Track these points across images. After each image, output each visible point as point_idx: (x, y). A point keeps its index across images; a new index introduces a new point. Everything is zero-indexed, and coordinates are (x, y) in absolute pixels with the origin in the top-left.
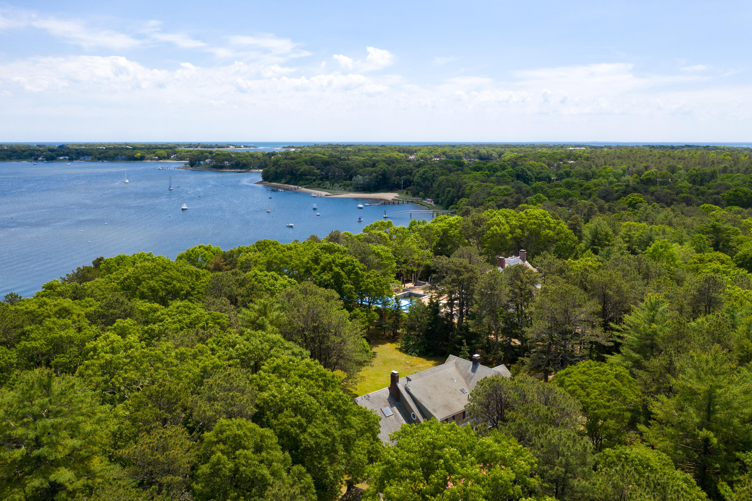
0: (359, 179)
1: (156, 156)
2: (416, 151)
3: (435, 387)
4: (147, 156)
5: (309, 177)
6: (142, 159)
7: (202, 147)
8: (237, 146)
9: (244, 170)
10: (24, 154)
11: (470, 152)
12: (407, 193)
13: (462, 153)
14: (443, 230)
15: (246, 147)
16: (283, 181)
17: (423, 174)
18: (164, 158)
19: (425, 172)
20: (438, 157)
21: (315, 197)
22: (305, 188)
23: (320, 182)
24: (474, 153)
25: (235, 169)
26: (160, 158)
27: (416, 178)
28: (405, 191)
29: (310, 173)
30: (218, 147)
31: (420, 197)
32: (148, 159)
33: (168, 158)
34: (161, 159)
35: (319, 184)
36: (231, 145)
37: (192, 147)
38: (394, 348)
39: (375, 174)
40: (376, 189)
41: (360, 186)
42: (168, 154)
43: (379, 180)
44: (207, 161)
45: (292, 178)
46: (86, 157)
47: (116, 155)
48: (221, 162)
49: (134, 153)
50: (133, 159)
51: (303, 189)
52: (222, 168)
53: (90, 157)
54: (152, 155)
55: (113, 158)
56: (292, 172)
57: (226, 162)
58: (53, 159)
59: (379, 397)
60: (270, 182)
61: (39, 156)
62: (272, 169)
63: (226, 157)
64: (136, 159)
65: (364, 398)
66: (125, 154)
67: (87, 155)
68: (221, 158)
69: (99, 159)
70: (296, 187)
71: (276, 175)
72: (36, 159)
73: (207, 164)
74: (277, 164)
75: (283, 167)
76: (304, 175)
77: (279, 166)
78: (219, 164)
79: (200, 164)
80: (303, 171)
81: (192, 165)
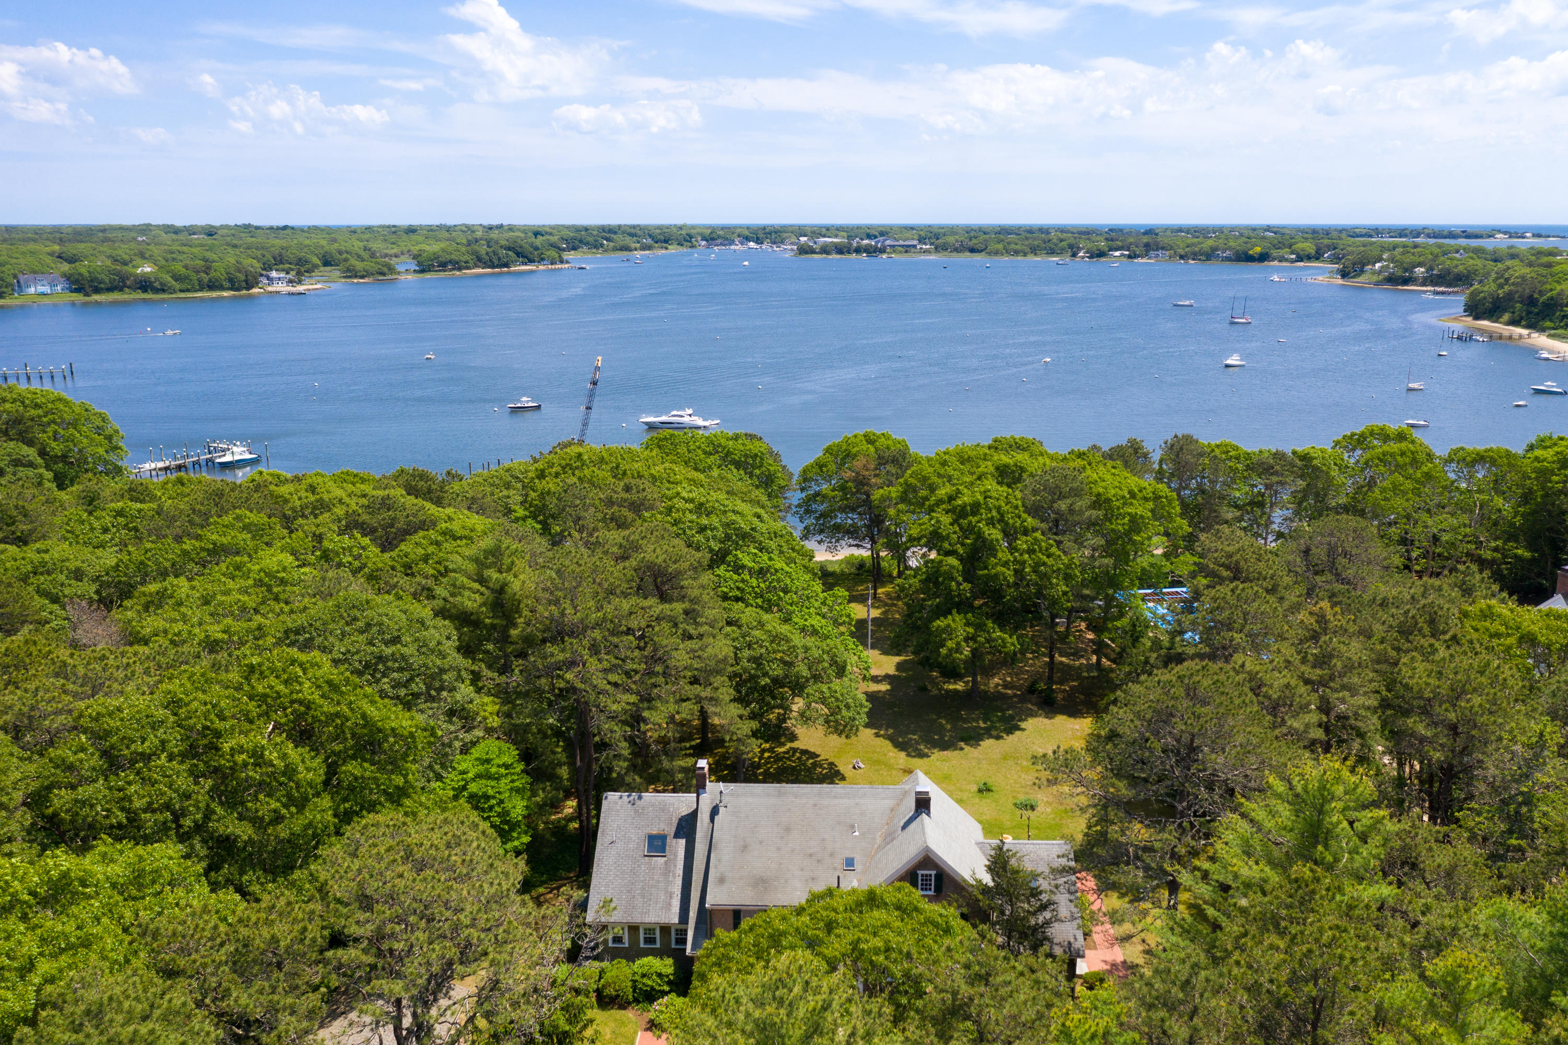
1: (1292, 253)
4: (1274, 253)
6: (1263, 257)
7: (1428, 236)
8: (1514, 233)
9: (1456, 289)
10: (1063, 244)
15: (1539, 236)
16: (1506, 317)
18: (1309, 258)
21: (1547, 359)
22: (1550, 336)
25: (1435, 285)
26: (1300, 259)
30: (1469, 236)
32: (1274, 259)
33: (1317, 256)
34: (1302, 261)
36: (1499, 231)
37: (1406, 236)
42: (1318, 250)
44: (1378, 265)
45: (1529, 313)
46: (1160, 252)
47: (1214, 249)
48: (1406, 270)
49: (1249, 246)
50: (1244, 257)
51: (1540, 340)
52: (1406, 281)
53: (1167, 253)
54: (1285, 252)
55: (1209, 256)
56: (1531, 296)
57: (1420, 270)
58: (1101, 254)
59: (663, 808)
60: (1477, 318)
61: (1079, 249)
62: (1490, 287)
63: (1422, 259)
64: (1249, 259)
65: (625, 798)
66: (1230, 248)
67: (1163, 248)
68: (1409, 259)
69: (1182, 257)
70: (1525, 332)
71: (1494, 303)
72: (1074, 255)
73: (1374, 272)
74: (1502, 277)
75: (1513, 284)
76: (1556, 305)
77: (1507, 280)
78: (1399, 273)
79: (1362, 271)
80: (1559, 294)
81: (1344, 274)
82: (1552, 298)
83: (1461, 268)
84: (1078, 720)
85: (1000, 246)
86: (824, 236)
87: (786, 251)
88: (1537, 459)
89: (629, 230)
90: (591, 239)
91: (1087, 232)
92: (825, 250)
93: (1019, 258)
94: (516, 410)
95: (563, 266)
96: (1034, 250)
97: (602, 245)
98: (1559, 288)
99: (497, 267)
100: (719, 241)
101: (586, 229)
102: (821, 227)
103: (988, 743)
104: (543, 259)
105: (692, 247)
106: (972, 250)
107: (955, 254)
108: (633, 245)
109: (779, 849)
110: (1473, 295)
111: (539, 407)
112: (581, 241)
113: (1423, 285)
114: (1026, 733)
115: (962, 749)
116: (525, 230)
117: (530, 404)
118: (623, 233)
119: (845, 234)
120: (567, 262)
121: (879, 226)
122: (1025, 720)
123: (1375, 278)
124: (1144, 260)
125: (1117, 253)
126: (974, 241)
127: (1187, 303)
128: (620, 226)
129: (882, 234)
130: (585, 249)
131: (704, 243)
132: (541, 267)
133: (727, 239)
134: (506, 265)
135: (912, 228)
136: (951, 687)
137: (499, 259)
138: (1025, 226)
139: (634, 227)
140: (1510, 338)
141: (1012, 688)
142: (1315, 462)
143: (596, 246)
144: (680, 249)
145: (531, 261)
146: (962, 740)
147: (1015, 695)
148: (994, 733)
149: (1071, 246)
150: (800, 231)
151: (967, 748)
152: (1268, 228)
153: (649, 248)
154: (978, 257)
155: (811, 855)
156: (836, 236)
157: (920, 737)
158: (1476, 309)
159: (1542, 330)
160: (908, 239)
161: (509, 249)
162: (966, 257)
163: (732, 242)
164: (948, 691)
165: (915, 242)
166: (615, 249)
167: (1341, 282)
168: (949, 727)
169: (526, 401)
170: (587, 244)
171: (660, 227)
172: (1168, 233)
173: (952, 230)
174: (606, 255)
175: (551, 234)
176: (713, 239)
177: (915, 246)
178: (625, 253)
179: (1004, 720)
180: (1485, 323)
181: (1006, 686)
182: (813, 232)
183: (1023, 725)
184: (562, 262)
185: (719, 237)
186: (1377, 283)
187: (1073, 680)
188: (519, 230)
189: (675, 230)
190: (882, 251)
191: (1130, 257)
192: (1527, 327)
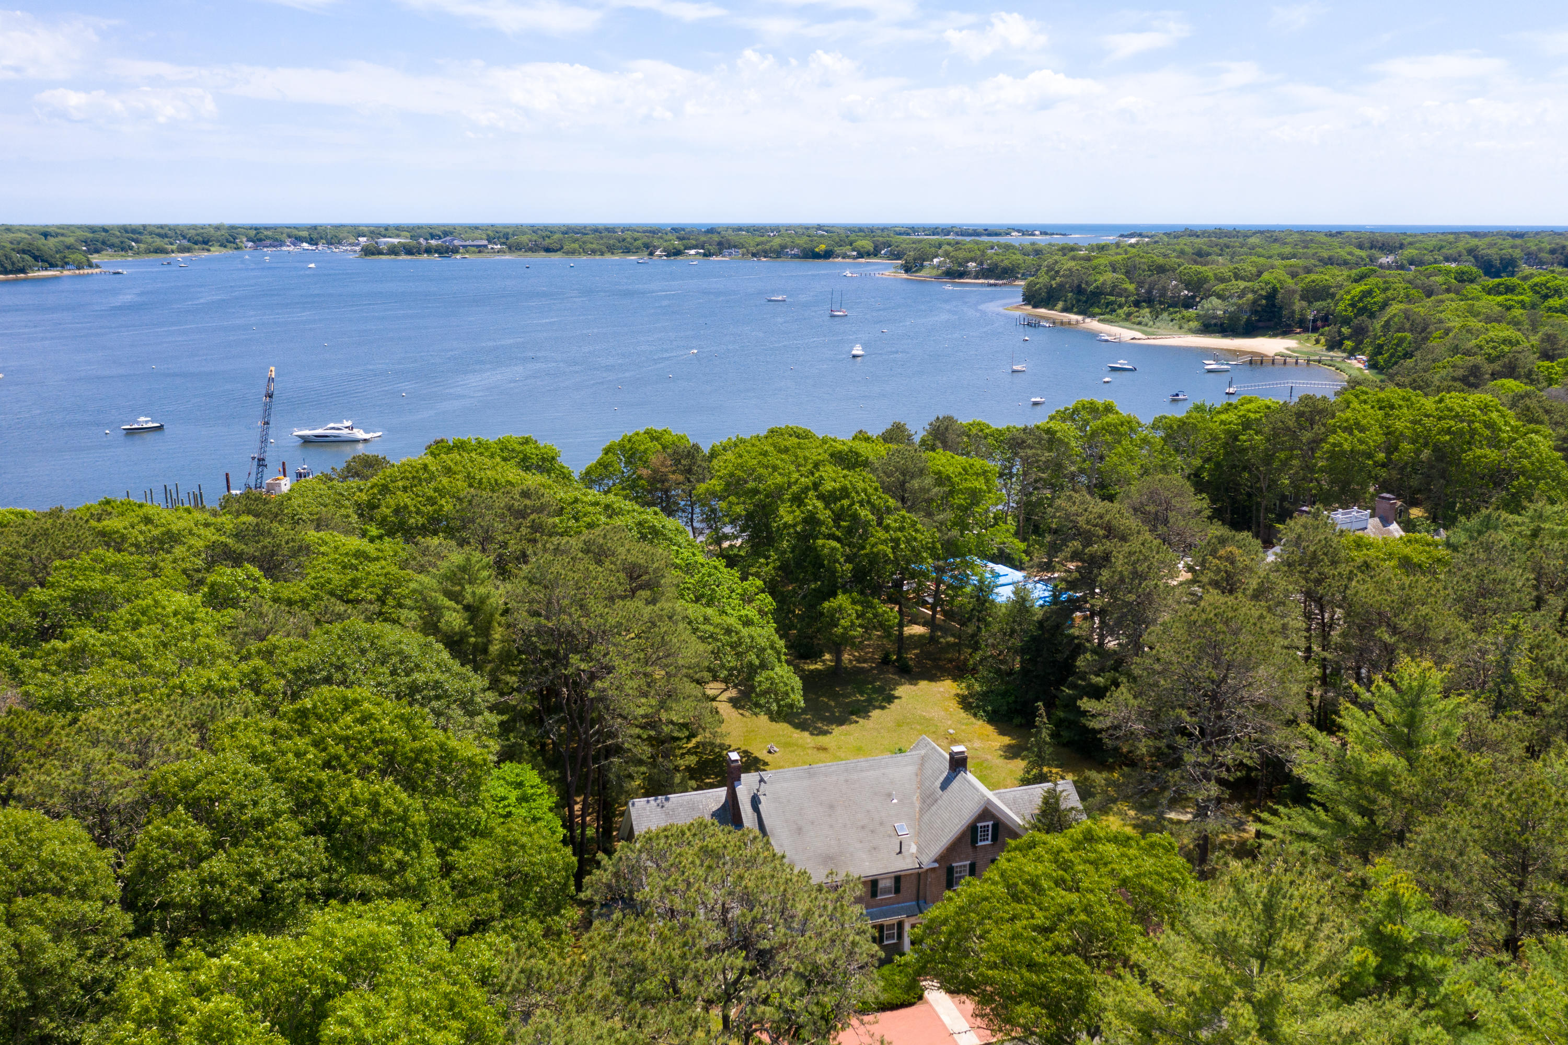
0: (1215, 306)
1: (853, 250)
2: (1401, 246)
3: (831, 807)
4: (838, 250)
5: (1113, 298)
6: (828, 255)
7: (957, 234)
9: (1005, 281)
10: (636, 243)
11: (1541, 250)
12: (1317, 341)
13: (1518, 251)
14: (1227, 432)
15: (1046, 234)
16: (1060, 305)
17: (1361, 300)
18: (869, 254)
19: (1369, 293)
20: (1455, 260)
21: (1107, 341)
22: (1100, 321)
23: (1133, 309)
24: (1553, 252)
25: (986, 278)
26: (861, 255)
27: (1341, 306)
28: (1314, 336)
29: (1115, 290)
30: (989, 235)
31: (1344, 351)
32: (838, 256)
33: (875, 253)
34: (862, 257)
35: (1129, 315)
36: (1014, 230)
37: (938, 234)
38: (954, 692)
39: (1250, 296)
40: (1250, 331)
41: (1214, 321)
42: (876, 247)
43: (1259, 309)
44: (935, 260)
45: (1078, 301)
46: (733, 251)
47: (783, 247)
48: (960, 265)
49: (815, 243)
50: (811, 255)
51: (1093, 324)
52: (961, 275)
53: (740, 251)
54: (847, 249)
55: (778, 253)
56: (1079, 286)
57: (972, 265)
58: (678, 253)
59: (693, 807)
60: (1035, 306)
61: (656, 248)
62: (1043, 279)
63: (972, 254)
64: (816, 256)
65: (652, 802)
66: (798, 246)
67: (735, 247)
68: (961, 255)
69: (754, 255)
70: (1080, 318)
71: (1048, 293)
72: (651, 254)
73: (934, 267)
74: (1052, 269)
75: (1063, 276)
76: (1101, 293)
77: (1057, 272)
78: (956, 268)
79: (922, 266)
80: (1103, 284)
81: (907, 270)
82: (1097, 287)
83: (1006, 262)
84: (939, 684)
85: (576, 246)
86: (385, 236)
87: (348, 253)
88: (1222, 422)
89: (157, 231)
90: (116, 241)
91: (654, 231)
92: (393, 251)
93: (597, 257)
94: (131, 432)
95: (90, 271)
96: (611, 249)
97: (131, 248)
98: (1101, 279)
99: (11, 272)
100: (268, 242)
101: (105, 230)
102: (378, 227)
103: (875, 713)
104: (67, 263)
105: (238, 248)
106: (548, 250)
107: (530, 253)
108: (170, 247)
109: (831, 826)
110: (1029, 286)
111: (160, 428)
112: (104, 243)
113: (976, 277)
114: (903, 700)
115: (857, 722)
116: (29, 230)
117: (150, 425)
118: (151, 233)
119: (408, 234)
120: (97, 266)
121: (444, 226)
122: (894, 689)
123: (935, 272)
124: (719, 258)
125: (693, 252)
126: (548, 241)
127: (780, 298)
128: (144, 227)
129: (446, 234)
130: (110, 251)
131: (250, 244)
132: (66, 273)
133: (276, 240)
134: (23, 271)
135: (477, 228)
136: (812, 667)
137: (13, 263)
138: (590, 225)
139: (162, 227)
140: (1069, 323)
141: (865, 661)
142: (1059, 434)
143: (124, 248)
144: (224, 251)
145: (52, 266)
146: (852, 713)
147: (872, 668)
148: (877, 704)
149: (647, 246)
150: (357, 231)
151: (861, 721)
152: (819, 227)
153: (188, 250)
154: (556, 257)
155: (863, 827)
156: (398, 236)
157: (813, 716)
158: (1032, 299)
159: (1093, 316)
160: (476, 239)
161: (24, 252)
162: (541, 257)
163: (282, 244)
164: (812, 671)
165: (485, 242)
166: (148, 251)
167: (905, 276)
168: (833, 704)
169: (144, 421)
170: (112, 246)
171: (194, 227)
172: (730, 232)
173: (519, 230)
174: (137, 258)
175: (63, 235)
176: (260, 240)
177: (485, 246)
178: (162, 256)
179: (880, 690)
180: (1042, 311)
181: (858, 661)
182: (372, 232)
183: (896, 693)
184: (90, 266)
185: (267, 237)
186: (938, 277)
187: (915, 648)
188: (19, 230)
189: (212, 231)
190: (455, 251)
191: (705, 255)
192: (1079, 313)
